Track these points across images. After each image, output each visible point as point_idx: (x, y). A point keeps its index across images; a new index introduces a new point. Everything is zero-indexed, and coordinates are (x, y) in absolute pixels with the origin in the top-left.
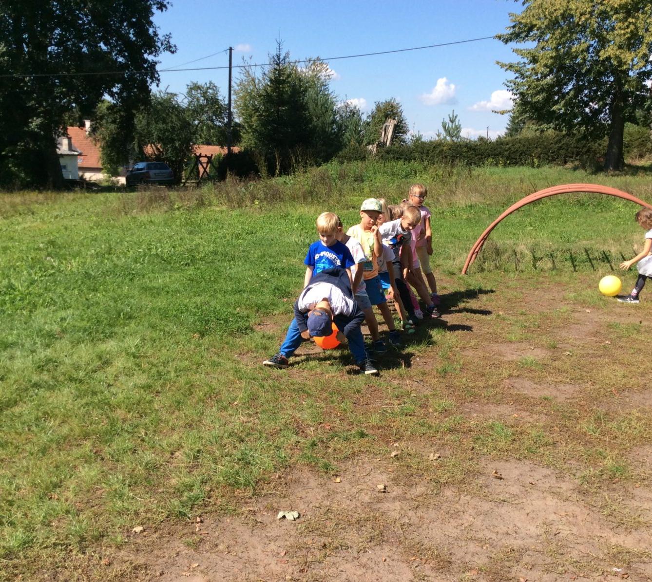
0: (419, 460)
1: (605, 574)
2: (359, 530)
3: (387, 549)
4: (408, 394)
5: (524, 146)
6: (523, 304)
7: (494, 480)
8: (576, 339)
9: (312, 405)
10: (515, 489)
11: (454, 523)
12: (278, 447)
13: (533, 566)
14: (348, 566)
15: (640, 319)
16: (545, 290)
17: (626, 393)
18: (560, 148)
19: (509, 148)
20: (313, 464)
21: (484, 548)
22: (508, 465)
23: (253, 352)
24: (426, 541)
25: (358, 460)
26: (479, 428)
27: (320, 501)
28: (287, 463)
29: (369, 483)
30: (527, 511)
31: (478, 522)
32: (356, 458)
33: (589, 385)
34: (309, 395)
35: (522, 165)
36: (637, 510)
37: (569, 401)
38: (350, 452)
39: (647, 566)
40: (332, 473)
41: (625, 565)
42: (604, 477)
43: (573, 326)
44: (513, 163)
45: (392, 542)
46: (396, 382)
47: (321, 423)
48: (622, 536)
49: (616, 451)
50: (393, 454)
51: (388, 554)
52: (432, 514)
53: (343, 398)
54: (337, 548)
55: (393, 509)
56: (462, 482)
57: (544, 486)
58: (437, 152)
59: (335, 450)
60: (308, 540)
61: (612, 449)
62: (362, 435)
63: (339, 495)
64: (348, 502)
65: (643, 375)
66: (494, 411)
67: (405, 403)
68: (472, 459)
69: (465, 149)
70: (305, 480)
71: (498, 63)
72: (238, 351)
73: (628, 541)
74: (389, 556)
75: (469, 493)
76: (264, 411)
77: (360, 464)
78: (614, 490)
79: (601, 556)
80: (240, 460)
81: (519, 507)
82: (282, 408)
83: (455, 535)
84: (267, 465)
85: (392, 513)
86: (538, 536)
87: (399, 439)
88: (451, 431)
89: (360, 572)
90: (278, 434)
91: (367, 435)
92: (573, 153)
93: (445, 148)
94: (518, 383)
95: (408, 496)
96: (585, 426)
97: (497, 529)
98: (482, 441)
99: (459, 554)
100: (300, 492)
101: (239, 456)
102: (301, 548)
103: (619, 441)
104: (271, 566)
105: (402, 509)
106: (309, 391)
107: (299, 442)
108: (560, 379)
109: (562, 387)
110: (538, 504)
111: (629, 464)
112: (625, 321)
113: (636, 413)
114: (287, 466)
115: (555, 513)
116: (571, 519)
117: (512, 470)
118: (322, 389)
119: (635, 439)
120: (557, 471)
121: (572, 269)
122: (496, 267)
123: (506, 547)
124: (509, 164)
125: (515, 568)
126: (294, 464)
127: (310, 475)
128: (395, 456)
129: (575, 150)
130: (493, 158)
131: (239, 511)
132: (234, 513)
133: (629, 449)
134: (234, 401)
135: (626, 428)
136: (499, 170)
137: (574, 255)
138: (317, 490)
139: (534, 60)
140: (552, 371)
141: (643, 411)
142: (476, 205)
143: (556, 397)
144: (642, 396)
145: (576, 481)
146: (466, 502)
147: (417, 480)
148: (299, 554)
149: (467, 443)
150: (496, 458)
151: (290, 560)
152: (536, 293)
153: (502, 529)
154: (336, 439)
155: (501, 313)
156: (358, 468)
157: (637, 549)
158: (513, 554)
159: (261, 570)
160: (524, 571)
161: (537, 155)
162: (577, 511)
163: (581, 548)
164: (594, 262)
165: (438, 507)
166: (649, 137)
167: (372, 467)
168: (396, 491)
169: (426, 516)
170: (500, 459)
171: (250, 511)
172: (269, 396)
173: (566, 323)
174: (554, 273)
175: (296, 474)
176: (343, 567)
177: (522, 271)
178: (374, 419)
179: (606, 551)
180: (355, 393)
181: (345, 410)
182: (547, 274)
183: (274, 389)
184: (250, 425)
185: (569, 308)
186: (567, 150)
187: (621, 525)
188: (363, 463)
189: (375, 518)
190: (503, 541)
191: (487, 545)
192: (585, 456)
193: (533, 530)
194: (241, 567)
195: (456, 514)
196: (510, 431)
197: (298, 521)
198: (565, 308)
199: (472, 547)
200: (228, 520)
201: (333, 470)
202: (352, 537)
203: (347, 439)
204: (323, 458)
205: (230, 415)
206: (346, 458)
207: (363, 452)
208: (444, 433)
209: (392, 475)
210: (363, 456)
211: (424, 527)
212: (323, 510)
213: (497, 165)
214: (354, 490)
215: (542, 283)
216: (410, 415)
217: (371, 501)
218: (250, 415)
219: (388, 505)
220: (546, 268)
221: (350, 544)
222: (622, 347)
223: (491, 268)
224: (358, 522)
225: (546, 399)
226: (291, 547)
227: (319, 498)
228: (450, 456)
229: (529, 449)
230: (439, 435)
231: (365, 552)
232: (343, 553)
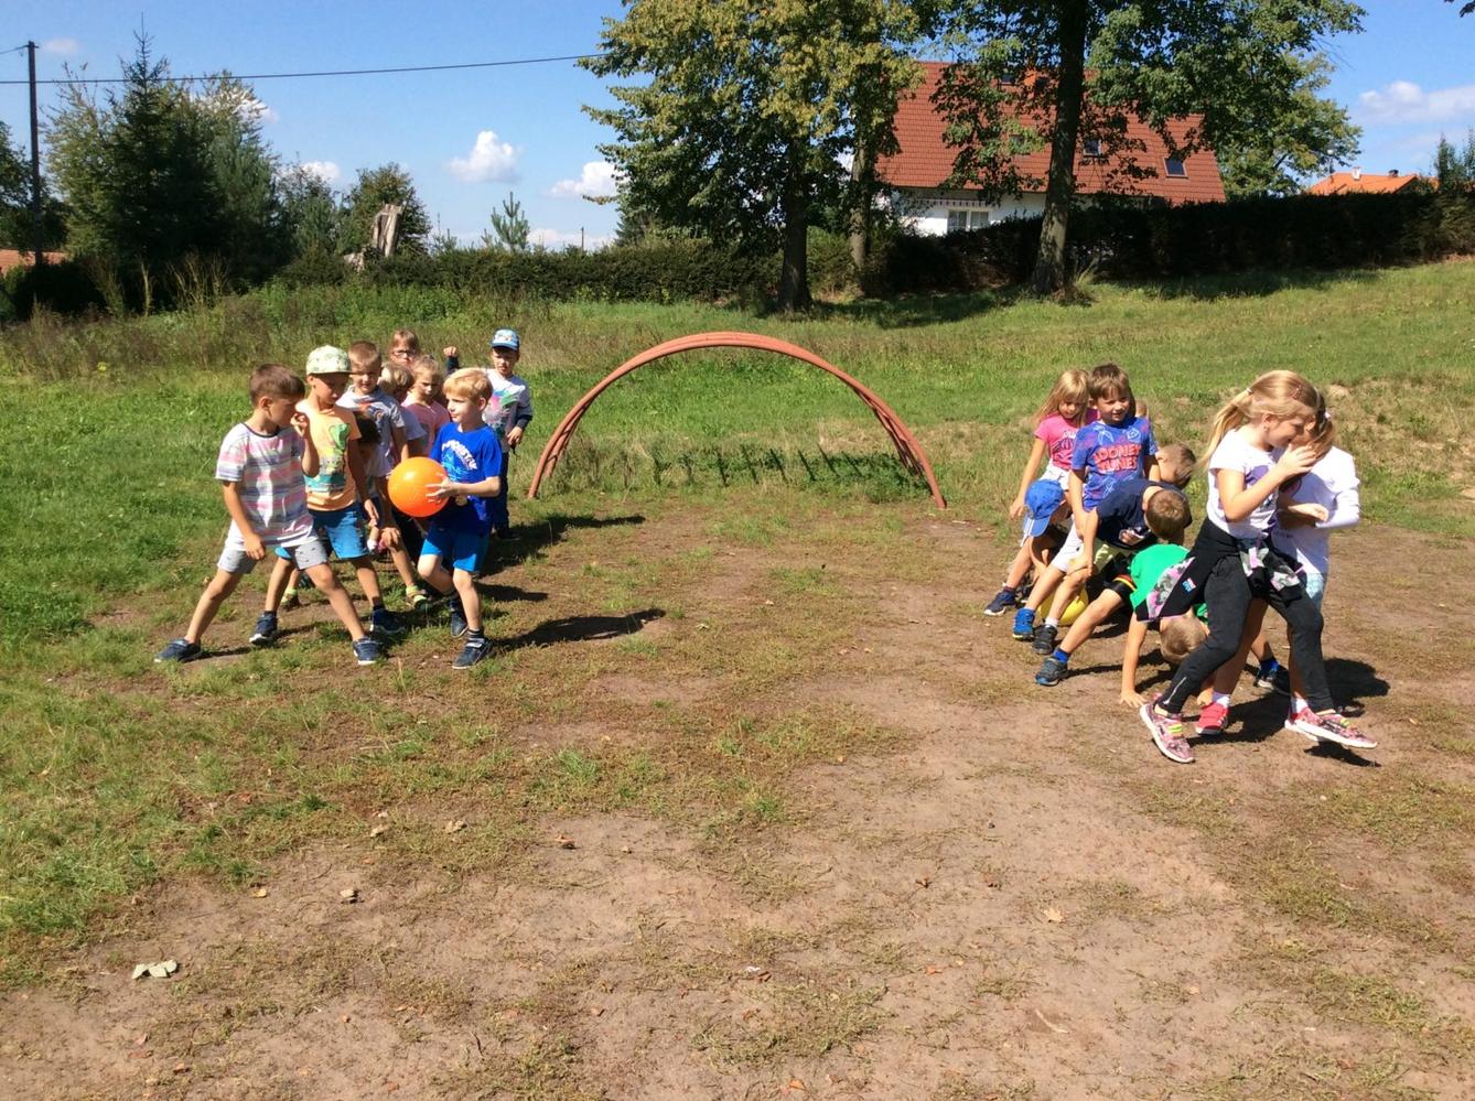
0: (423, 837)
1: (734, 978)
2: (297, 977)
3: (351, 1003)
4: (412, 721)
5: (644, 264)
6: (634, 546)
7: (561, 851)
8: (717, 601)
9: (213, 761)
10: (594, 863)
11: (481, 935)
12: (137, 847)
13: (616, 985)
14: (275, 1041)
15: (822, 562)
16: (674, 521)
17: (792, 684)
19: (618, 269)
20: (211, 870)
21: (533, 968)
22: (587, 824)
23: (87, 669)
24: (428, 976)
25: (304, 852)
26: (541, 767)
27: (222, 936)
28: (155, 875)
29: (325, 891)
30: (614, 895)
31: (526, 928)
32: (301, 849)
33: (733, 677)
34: (208, 742)
35: (643, 299)
36: (791, 869)
37: (697, 705)
38: (287, 838)
39: (801, 955)
40: (250, 881)
41: (766, 960)
42: (745, 823)
43: (715, 579)
44: (627, 297)
45: (363, 988)
46: (390, 701)
47: (231, 792)
48: (766, 914)
49: (768, 779)
50: (375, 831)
51: (354, 1008)
52: (443, 926)
53: (280, 740)
54: (253, 1014)
55: (368, 929)
56: (502, 863)
57: (645, 850)
58: (486, 271)
59: (258, 839)
60: (194, 1008)
61: (761, 776)
62: (315, 804)
63: (262, 921)
64: (281, 929)
65: (819, 652)
66: (569, 734)
67: (404, 737)
68: (524, 821)
69: (537, 268)
70: (194, 903)
71: (585, 108)
72: (53, 670)
73: (772, 921)
74: (355, 1012)
75: (512, 879)
76: (109, 781)
77: (309, 858)
78: (759, 842)
79: (729, 951)
80: (51, 880)
81: (599, 891)
82: (149, 773)
83: (482, 956)
84: (110, 883)
85: (367, 937)
86: (628, 934)
87: (390, 804)
88: (488, 777)
89: (298, 1049)
90: (138, 821)
91: (324, 804)
92: (727, 281)
93: (500, 265)
94: (615, 683)
95: (399, 903)
96: (719, 744)
97: (558, 935)
98: (544, 788)
99: (487, 986)
100: (181, 924)
101: (51, 873)
102: (178, 1025)
103: (771, 762)
104: (116, 1066)
105: (386, 926)
106: (208, 735)
107: (182, 833)
108: (687, 669)
109: (689, 684)
110: (633, 881)
111: (786, 797)
112: (801, 565)
113: (802, 713)
114: (156, 881)
115: (660, 892)
116: (685, 899)
117: (591, 831)
118: (236, 728)
119: (797, 756)
120: (669, 823)
121: (720, 482)
122: (591, 483)
123: (571, 962)
124: (620, 297)
125: (585, 994)
126: (171, 874)
127: (204, 891)
128: (379, 834)
129: (730, 274)
130: (590, 286)
131: (47, 975)
132: (38, 982)
133: (787, 773)
134: (42, 768)
135: (784, 738)
136: (600, 309)
137: (723, 458)
138: (217, 916)
139: (649, 110)
140: (674, 658)
141: (815, 710)
142: (557, 370)
143: (678, 701)
144: (816, 686)
145: (700, 835)
146: (507, 896)
147: (419, 871)
148: (176, 1035)
149: (518, 793)
150: (567, 814)
151: (157, 1049)
152: (658, 526)
153: (568, 931)
154: (260, 818)
155: (594, 564)
156: (303, 866)
157: (788, 931)
158: (582, 972)
159: (95, 1076)
160: (601, 996)
161: (666, 283)
162: (697, 883)
163: (697, 943)
164: (757, 468)
165: (453, 914)
166: (849, 254)
167: (333, 860)
168: (378, 896)
169: (430, 931)
170: (573, 814)
171: (72, 972)
172: (122, 751)
173: (704, 573)
174: (690, 490)
175: (174, 893)
176: (264, 1044)
177: (636, 489)
178: (342, 774)
179: (737, 942)
180: (304, 729)
181: (282, 763)
182: (678, 493)
183: (132, 737)
184: (75, 812)
185: (710, 549)
186: (717, 275)
187: (763, 895)
188: (315, 856)
189: (333, 950)
190: (568, 952)
191: (540, 964)
192: (717, 792)
193: (620, 925)
194: (50, 1077)
195: (490, 918)
196: (593, 764)
197: (175, 977)
198: (702, 549)
199: (513, 972)
200: (25, 996)
201: (251, 875)
202: (286, 990)
203: (283, 815)
204: (233, 856)
205: (32, 797)
206: (281, 851)
207: (315, 836)
208: (477, 783)
209: (372, 869)
210: (315, 843)
211: (425, 952)
212: (229, 950)
213: (597, 298)
214: (295, 907)
215: (670, 507)
216: (414, 759)
217: (327, 920)
218: (75, 793)
219: (358, 923)
220: (676, 481)
221: (279, 1001)
222: (789, 609)
223: (582, 485)
224: (299, 961)
225: (659, 705)
226: (160, 1025)
227: (221, 929)
228: (484, 823)
229: (624, 792)
230: (465, 788)
231: (310, 1011)
232: (265, 1022)
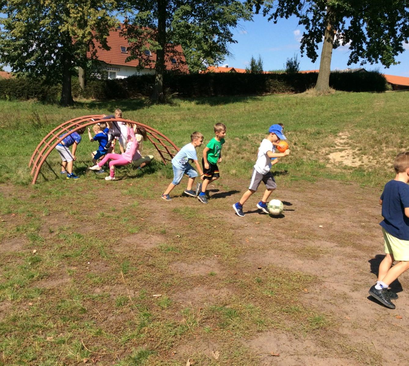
18: (24, 89)
92: (32, 93)
129: (34, 90)
161: (8, 93)
186: (28, 90)
